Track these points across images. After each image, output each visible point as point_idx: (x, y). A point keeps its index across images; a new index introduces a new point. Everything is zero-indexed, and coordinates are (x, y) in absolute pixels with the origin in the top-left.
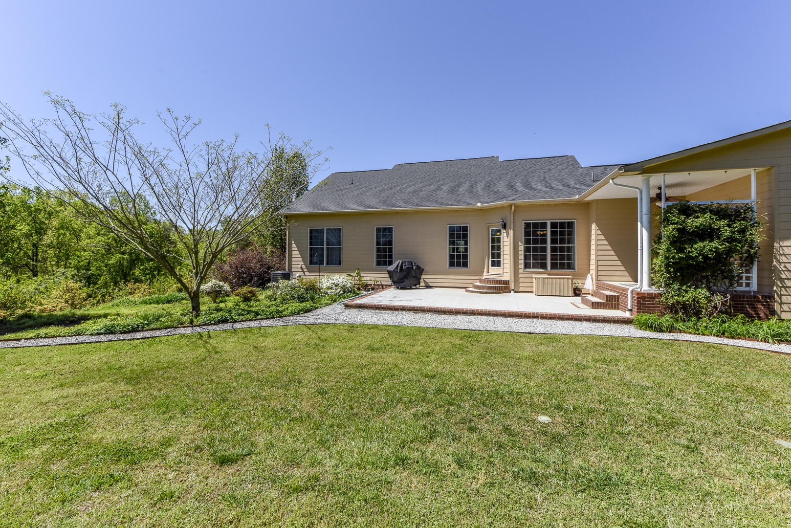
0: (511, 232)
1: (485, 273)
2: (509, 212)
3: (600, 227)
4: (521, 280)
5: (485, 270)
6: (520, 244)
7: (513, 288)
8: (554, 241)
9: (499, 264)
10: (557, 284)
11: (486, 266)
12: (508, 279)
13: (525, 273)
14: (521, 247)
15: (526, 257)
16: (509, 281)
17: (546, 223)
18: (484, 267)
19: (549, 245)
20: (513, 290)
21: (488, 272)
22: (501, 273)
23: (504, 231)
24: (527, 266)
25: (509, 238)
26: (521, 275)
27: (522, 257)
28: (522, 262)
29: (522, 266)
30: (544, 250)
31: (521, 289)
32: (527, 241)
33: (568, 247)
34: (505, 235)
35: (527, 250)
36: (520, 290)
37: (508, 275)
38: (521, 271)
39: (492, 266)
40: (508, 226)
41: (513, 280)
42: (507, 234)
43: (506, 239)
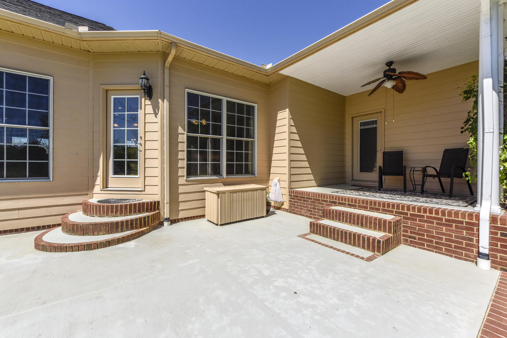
0: (164, 105)
1: (98, 188)
2: (160, 66)
3: (293, 116)
4: (181, 198)
5: (99, 181)
6: (180, 130)
7: (166, 215)
8: (230, 132)
9: (132, 170)
10: (249, 200)
11: (100, 173)
12: (157, 198)
13: (189, 183)
14: (183, 137)
15: (190, 156)
16: (158, 202)
17: (220, 100)
18: (95, 177)
19: (224, 138)
20: (167, 220)
21: (105, 185)
22: (140, 186)
23: (148, 102)
24: (191, 171)
25: (159, 116)
26: (181, 189)
27: (183, 155)
28: (183, 164)
29: (183, 172)
30: (216, 144)
31: (181, 215)
32: (191, 128)
33: (247, 142)
34: (149, 109)
35: (191, 141)
36: (180, 217)
37: (157, 190)
38: (182, 181)
39: (115, 173)
40: (156, 91)
41: (167, 199)
42: (156, 108)
43: (151, 118)
